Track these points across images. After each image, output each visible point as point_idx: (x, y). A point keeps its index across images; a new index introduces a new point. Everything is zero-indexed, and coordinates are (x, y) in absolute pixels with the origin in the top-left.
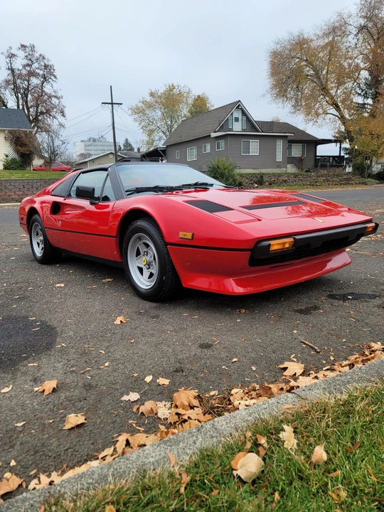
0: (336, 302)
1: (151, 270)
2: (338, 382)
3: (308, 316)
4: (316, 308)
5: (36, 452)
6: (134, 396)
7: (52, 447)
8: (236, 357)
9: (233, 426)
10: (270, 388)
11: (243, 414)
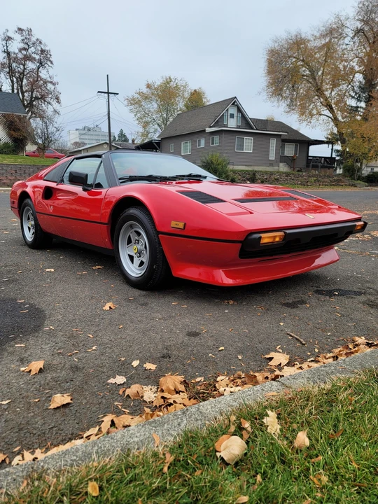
0: (322, 298)
1: (141, 259)
2: (322, 373)
3: (295, 310)
4: (303, 302)
5: (21, 430)
6: (120, 380)
7: (37, 425)
8: (223, 346)
9: (217, 410)
10: (255, 377)
11: (228, 399)
